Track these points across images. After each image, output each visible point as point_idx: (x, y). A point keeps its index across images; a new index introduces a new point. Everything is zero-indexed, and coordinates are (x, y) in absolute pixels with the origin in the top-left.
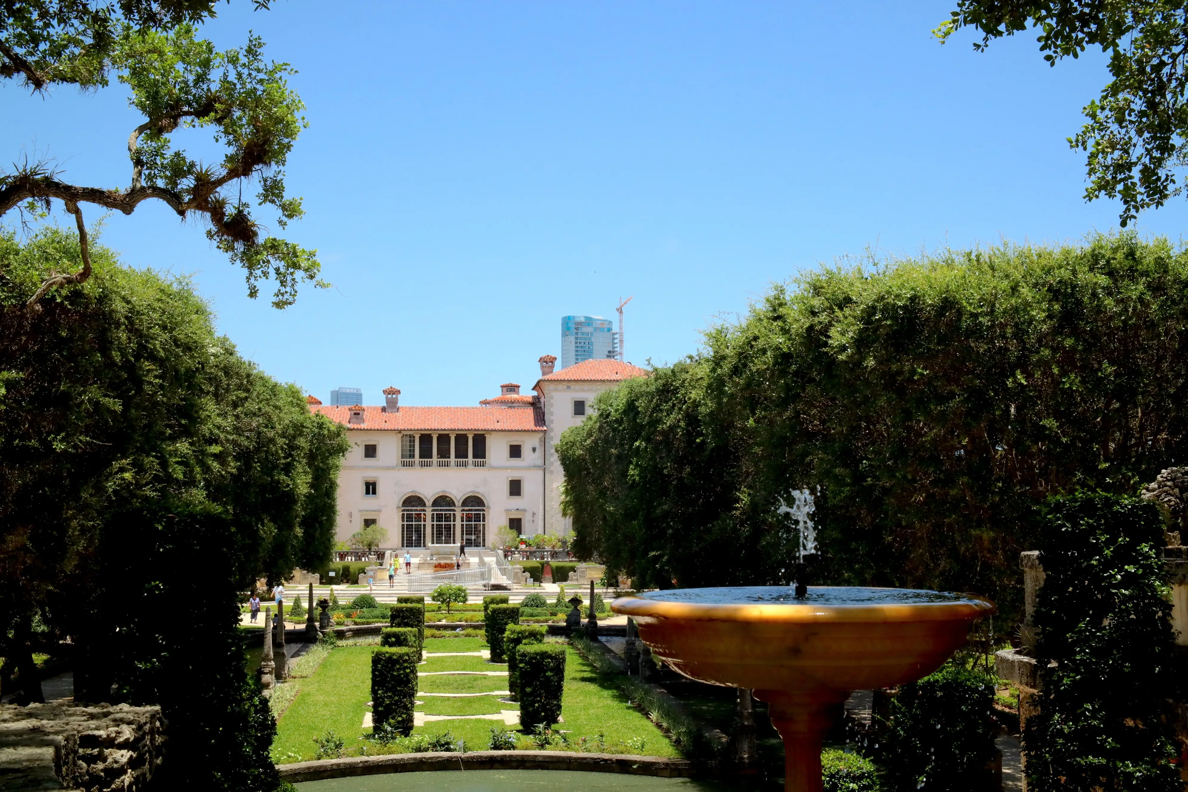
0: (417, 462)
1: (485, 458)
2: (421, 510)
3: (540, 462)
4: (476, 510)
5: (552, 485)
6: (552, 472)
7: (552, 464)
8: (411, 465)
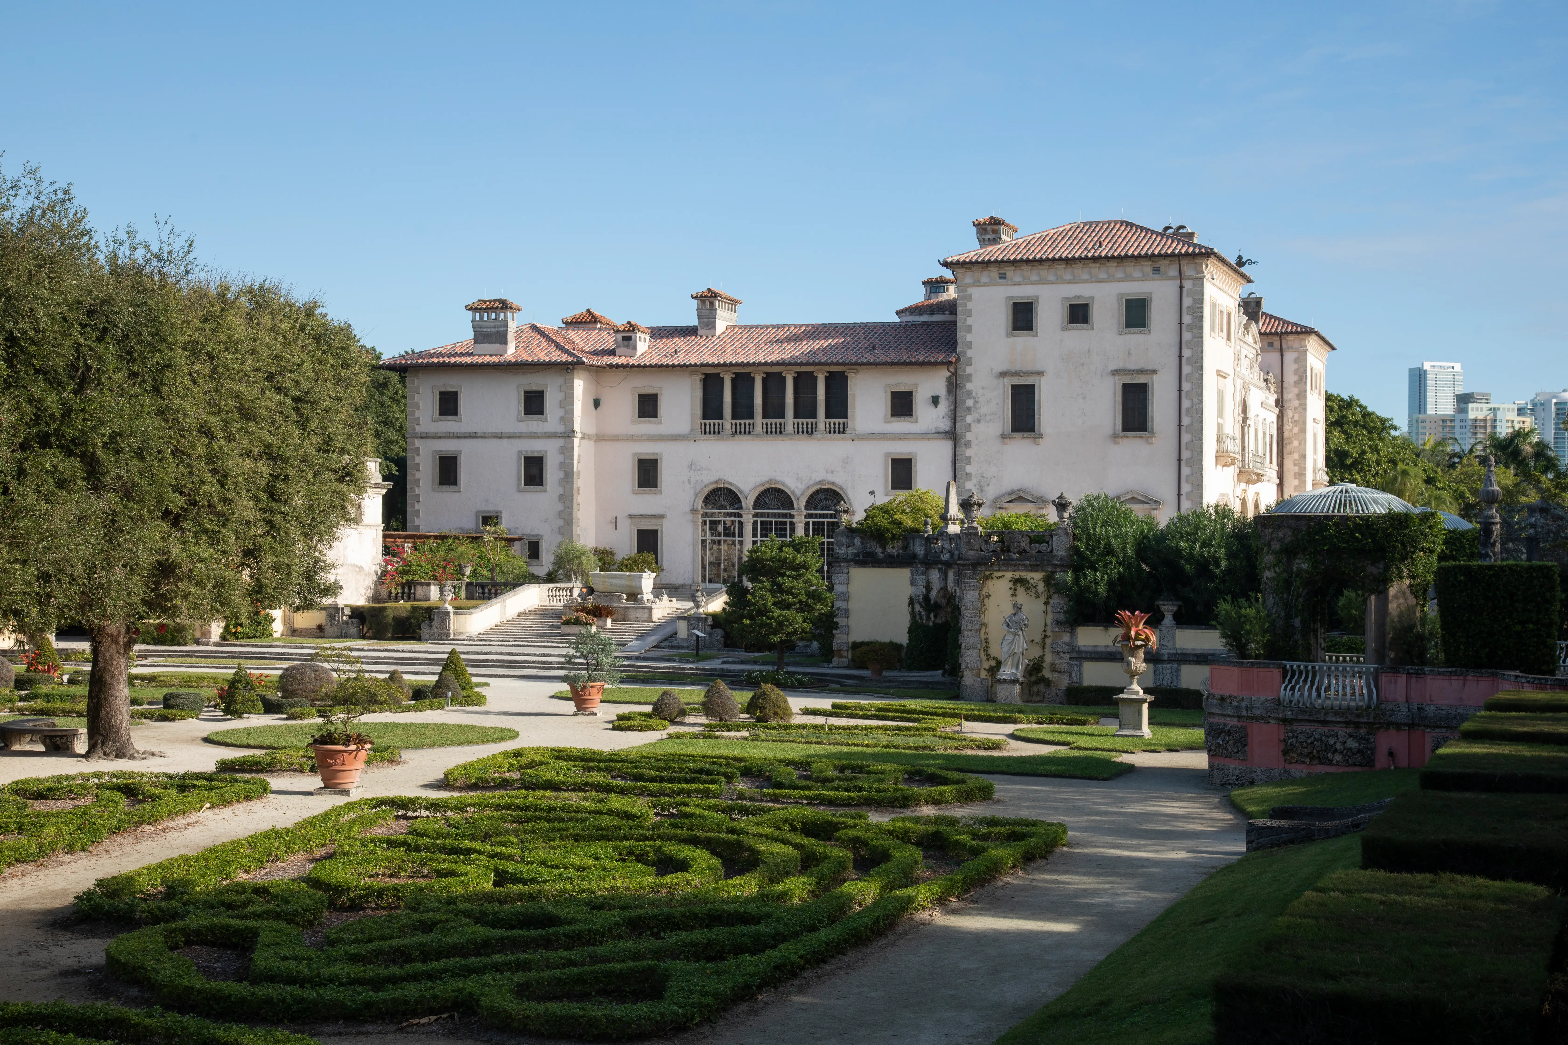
0: (728, 425)
1: (846, 417)
2: (734, 515)
3: (945, 425)
4: (830, 515)
5: (968, 469)
6: (968, 444)
7: (968, 427)
8: (717, 431)
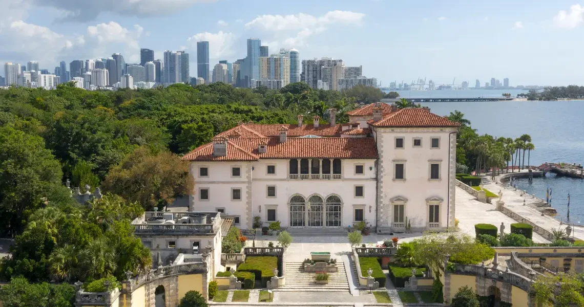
0: (299, 176)
1: (340, 173)
2: (302, 204)
3: (374, 176)
4: (335, 204)
5: (382, 190)
6: (382, 182)
7: (382, 177)
8: (296, 178)
